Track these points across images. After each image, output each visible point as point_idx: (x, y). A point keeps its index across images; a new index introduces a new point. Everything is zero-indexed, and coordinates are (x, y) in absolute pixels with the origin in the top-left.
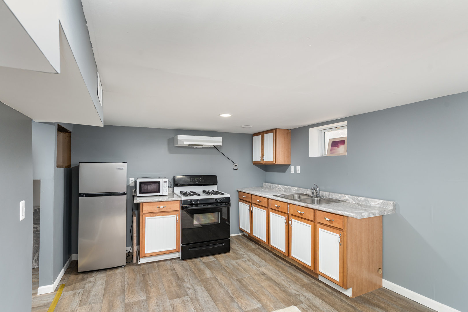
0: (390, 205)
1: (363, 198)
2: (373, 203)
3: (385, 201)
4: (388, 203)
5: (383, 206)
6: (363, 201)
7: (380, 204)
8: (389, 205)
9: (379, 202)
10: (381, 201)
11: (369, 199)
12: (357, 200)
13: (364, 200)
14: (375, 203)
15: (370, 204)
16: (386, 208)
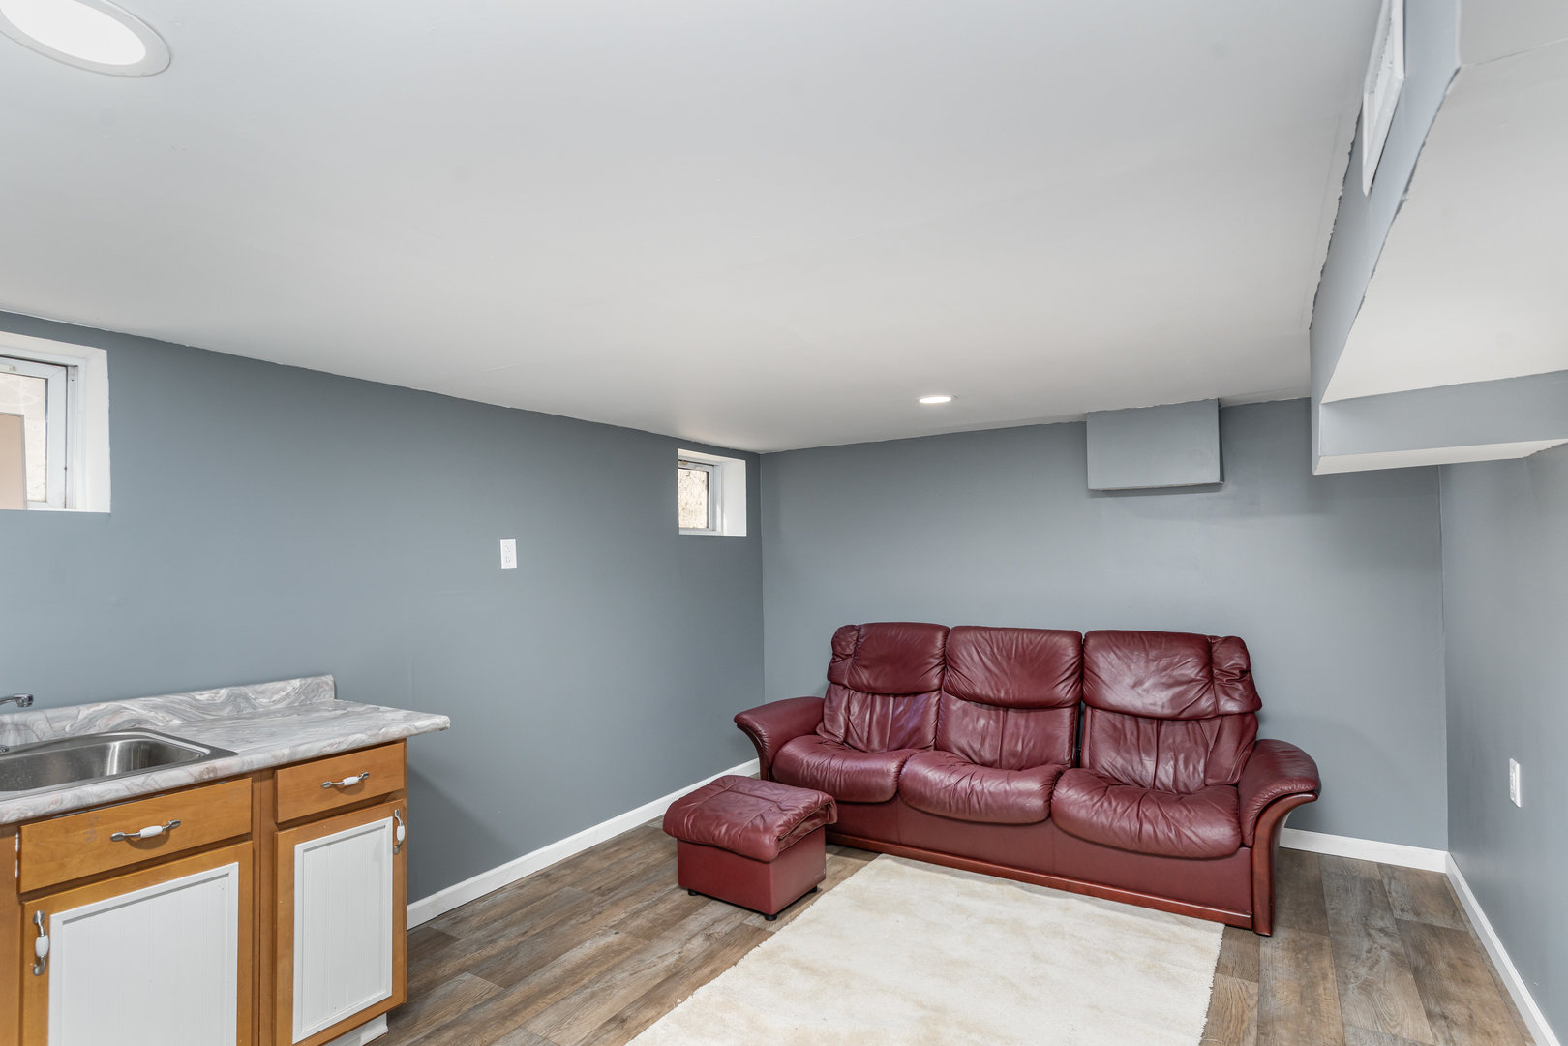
0: (327, 688)
1: (223, 692)
2: (265, 701)
3: (309, 680)
4: (319, 684)
5: (303, 698)
6: (224, 704)
7: (293, 694)
8: (321, 690)
9: (290, 689)
10: (297, 683)
11: (247, 690)
12: (191, 706)
13: (229, 697)
14: (276, 698)
15: (255, 708)
16: (314, 701)
